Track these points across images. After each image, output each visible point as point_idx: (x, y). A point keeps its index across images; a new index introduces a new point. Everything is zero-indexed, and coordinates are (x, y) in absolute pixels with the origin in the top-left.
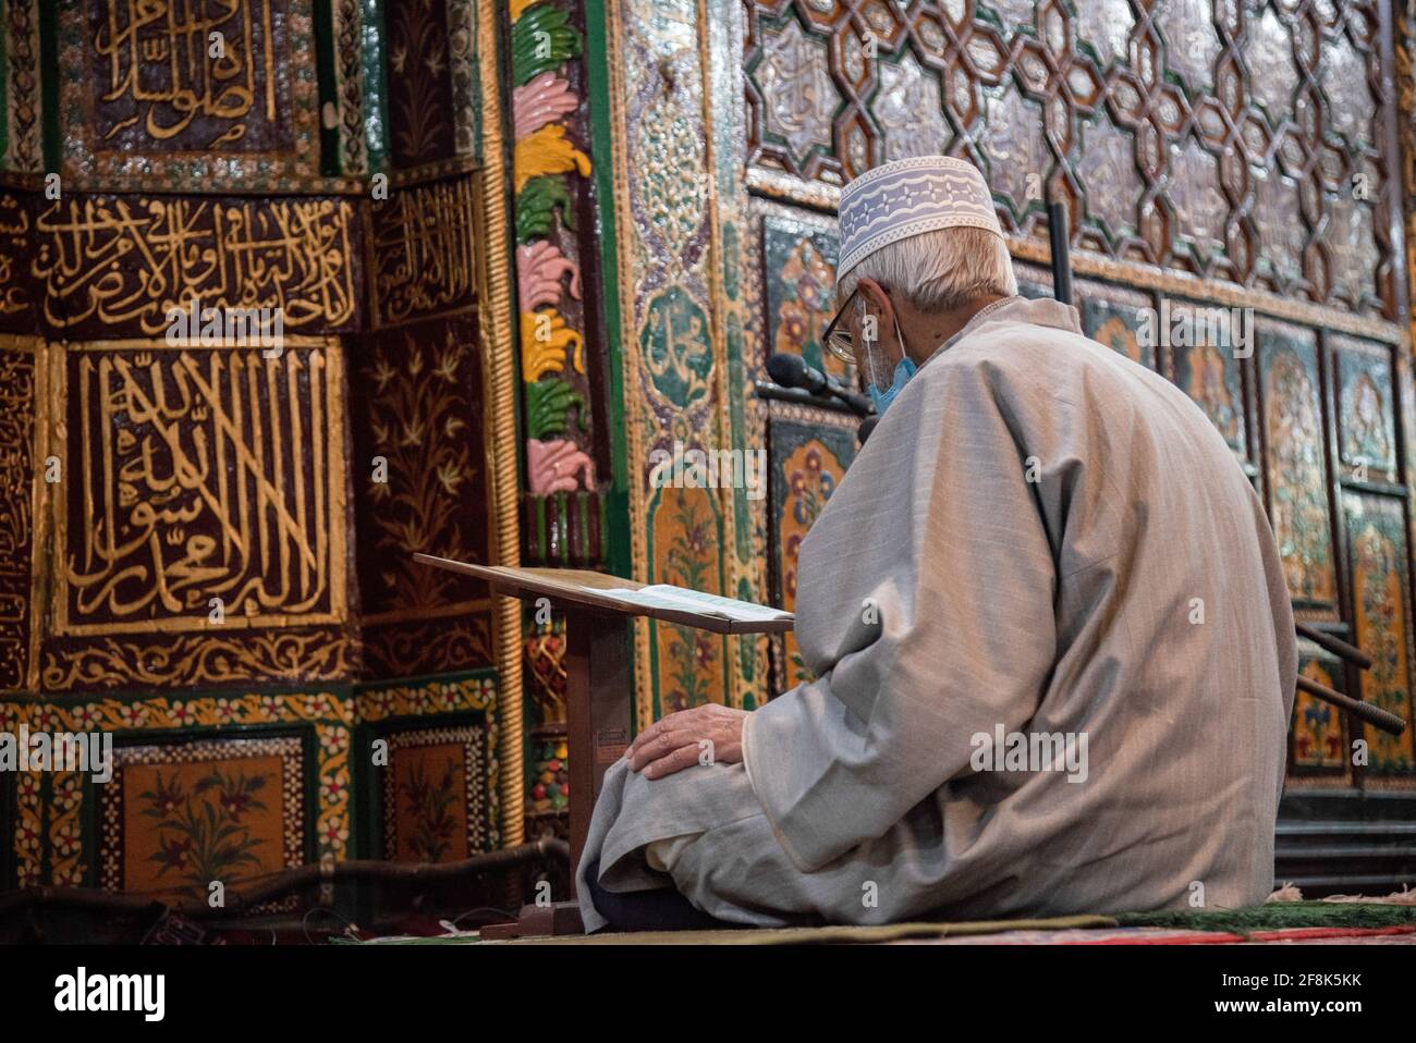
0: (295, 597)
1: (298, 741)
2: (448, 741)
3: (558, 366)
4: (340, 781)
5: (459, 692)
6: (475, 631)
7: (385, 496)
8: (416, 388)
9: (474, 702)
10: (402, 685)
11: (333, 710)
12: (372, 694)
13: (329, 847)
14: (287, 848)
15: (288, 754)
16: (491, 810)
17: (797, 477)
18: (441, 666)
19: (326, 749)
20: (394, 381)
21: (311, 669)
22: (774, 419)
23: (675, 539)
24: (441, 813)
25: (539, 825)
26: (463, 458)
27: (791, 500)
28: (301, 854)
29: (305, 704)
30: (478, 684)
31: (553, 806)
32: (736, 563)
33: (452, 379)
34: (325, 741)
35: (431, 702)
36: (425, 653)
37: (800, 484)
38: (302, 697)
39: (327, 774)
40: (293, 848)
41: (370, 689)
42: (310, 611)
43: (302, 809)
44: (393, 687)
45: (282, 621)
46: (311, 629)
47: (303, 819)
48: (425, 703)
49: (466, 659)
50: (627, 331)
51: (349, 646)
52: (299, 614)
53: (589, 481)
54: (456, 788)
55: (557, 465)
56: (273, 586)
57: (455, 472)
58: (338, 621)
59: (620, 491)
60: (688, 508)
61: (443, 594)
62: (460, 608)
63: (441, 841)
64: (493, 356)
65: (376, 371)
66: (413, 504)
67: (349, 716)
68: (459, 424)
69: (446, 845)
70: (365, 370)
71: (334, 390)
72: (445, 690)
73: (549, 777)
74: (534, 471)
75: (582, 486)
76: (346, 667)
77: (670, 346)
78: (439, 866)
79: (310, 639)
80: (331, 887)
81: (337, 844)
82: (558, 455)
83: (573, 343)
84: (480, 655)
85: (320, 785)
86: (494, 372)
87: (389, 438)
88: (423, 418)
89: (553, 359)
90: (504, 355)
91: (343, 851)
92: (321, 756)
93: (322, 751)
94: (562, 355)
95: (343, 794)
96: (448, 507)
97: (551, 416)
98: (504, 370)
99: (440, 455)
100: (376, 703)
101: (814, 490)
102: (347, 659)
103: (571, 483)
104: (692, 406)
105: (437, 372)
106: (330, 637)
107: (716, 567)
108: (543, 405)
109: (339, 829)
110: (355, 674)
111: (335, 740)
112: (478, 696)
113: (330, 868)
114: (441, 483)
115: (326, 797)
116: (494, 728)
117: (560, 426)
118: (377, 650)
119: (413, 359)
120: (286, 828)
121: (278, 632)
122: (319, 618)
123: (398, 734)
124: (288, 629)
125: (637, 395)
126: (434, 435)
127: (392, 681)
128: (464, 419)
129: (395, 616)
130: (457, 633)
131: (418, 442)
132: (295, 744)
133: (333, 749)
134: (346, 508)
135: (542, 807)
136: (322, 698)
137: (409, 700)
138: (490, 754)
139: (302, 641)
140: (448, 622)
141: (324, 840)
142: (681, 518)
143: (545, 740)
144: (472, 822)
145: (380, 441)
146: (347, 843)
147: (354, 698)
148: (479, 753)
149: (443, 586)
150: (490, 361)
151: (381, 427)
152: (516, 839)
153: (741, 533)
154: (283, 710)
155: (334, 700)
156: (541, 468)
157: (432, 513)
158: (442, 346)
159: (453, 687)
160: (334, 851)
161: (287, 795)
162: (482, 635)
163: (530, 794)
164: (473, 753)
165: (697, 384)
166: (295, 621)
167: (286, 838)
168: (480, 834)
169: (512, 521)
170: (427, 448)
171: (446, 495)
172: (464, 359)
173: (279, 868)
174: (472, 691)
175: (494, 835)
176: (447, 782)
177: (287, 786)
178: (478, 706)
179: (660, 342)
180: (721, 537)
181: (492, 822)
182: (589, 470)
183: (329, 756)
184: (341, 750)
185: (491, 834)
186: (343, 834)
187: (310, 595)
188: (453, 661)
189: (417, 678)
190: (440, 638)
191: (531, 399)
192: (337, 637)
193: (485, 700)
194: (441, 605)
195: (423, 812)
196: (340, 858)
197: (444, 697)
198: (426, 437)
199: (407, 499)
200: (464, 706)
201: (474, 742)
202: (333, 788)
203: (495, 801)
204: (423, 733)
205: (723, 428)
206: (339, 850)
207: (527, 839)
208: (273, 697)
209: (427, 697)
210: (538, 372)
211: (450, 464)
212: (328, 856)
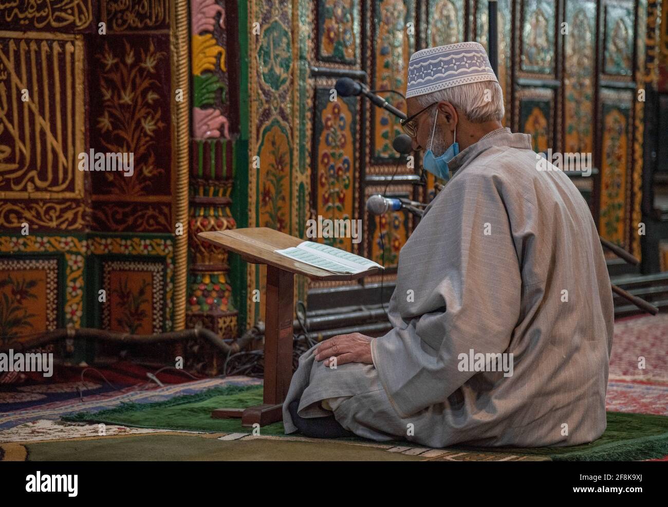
0: (55, 182)
1: (55, 261)
2: (143, 269)
3: (212, 67)
4: (78, 284)
5: (151, 245)
6: (161, 212)
7: (108, 130)
8: (129, 72)
9: (160, 251)
10: (117, 237)
11: (75, 246)
12: (98, 239)
13: (71, 320)
14: (48, 320)
15: (49, 268)
16: (168, 310)
17: (328, 119)
18: (140, 229)
19: (71, 267)
20: (116, 65)
21: (63, 222)
22: (318, 87)
23: (270, 164)
24: (137, 308)
25: (194, 319)
26: (158, 116)
27: (325, 133)
28: (55, 323)
29: (60, 242)
30: (163, 242)
31: (201, 310)
32: (299, 174)
33: (152, 70)
34: (70, 263)
35: (134, 248)
36: (130, 220)
37: (329, 123)
38: (58, 238)
39: (71, 281)
40: (51, 319)
41: (97, 236)
42: (63, 191)
43: (57, 299)
44: (111, 237)
45: (47, 196)
46: (64, 201)
47: (57, 304)
48: (130, 248)
49: (155, 227)
50: (251, 50)
51: (85, 211)
52: (58, 192)
53: (226, 132)
54: (147, 296)
55: (209, 123)
56: (43, 176)
57: (153, 123)
58: (79, 197)
59: (243, 138)
60: (277, 146)
61: (142, 189)
62: (152, 199)
63: (136, 323)
64: (178, 61)
65: (105, 58)
66: (126, 137)
67: (84, 250)
68: (156, 96)
69: (140, 325)
70: (97, 56)
71: (79, 65)
72: (143, 242)
73: (199, 293)
74: (197, 125)
75: (222, 135)
76: (83, 222)
77: (272, 56)
78: (136, 337)
79: (63, 206)
80: (72, 341)
81: (75, 318)
82: (210, 118)
83: (220, 53)
84: (164, 226)
85: (67, 286)
86: (178, 70)
87: (112, 97)
88: (134, 89)
89: (210, 63)
90: (184, 61)
91: (79, 322)
92: (68, 271)
93: (69, 268)
94: (214, 60)
95: (79, 292)
96: (147, 142)
97: (207, 96)
98: (184, 70)
99: (143, 112)
100: (100, 244)
101: (336, 127)
102: (83, 218)
103: (217, 133)
104: (281, 88)
105: (143, 65)
106: (74, 206)
107: (288, 178)
108: (203, 89)
109: (77, 310)
110: (87, 226)
111: (76, 262)
112: (162, 248)
113: (73, 332)
114: (143, 128)
115: (70, 293)
116: (171, 266)
117: (211, 101)
118: (100, 215)
119: (129, 55)
120: (48, 309)
121: (45, 201)
122: (68, 195)
123: (113, 263)
124: (51, 200)
125: (255, 86)
126: (140, 100)
127: (111, 233)
128: (158, 94)
129: (113, 197)
130: (150, 212)
131: (130, 103)
132: (53, 263)
133: (75, 268)
134: (85, 134)
135: (196, 309)
136: (69, 239)
137: (121, 245)
138: (168, 280)
139: (58, 207)
140: (146, 206)
141: (68, 316)
142: (273, 153)
143: (197, 273)
144: (156, 314)
145: (106, 98)
146: (81, 318)
147: (87, 240)
148: (161, 278)
149: (143, 185)
150: (176, 64)
151: (107, 89)
152: (181, 325)
153: (302, 158)
154: (47, 245)
155: (76, 240)
156: (201, 124)
157: (137, 143)
158: (147, 50)
159: (148, 242)
160: (74, 322)
161: (48, 291)
162: (165, 215)
163: (189, 302)
164: (158, 278)
165: (284, 76)
166: (55, 196)
167: (47, 314)
168: (160, 321)
169: (185, 155)
170: (135, 106)
171: (146, 135)
172: (160, 60)
173: (43, 330)
174: (158, 245)
175: (169, 323)
176: (142, 292)
177: (49, 286)
178: (162, 254)
179: (267, 54)
180: (292, 160)
181: (168, 316)
182: (226, 126)
183: (72, 271)
184: (79, 268)
185: (167, 322)
186: (79, 313)
187: (64, 182)
188: (147, 227)
189: (125, 233)
190: (140, 213)
191: (196, 85)
192: (78, 205)
193: (167, 251)
194: (141, 195)
195: (127, 306)
196: (77, 326)
197: (141, 246)
198: (135, 100)
199: (123, 134)
200: (154, 253)
201: (158, 272)
202: (74, 289)
203: (170, 305)
204: (127, 263)
205: (296, 99)
206: (76, 322)
207: (187, 327)
208: (42, 238)
209: (132, 245)
210: (201, 70)
211: (149, 118)
212: (70, 325)
